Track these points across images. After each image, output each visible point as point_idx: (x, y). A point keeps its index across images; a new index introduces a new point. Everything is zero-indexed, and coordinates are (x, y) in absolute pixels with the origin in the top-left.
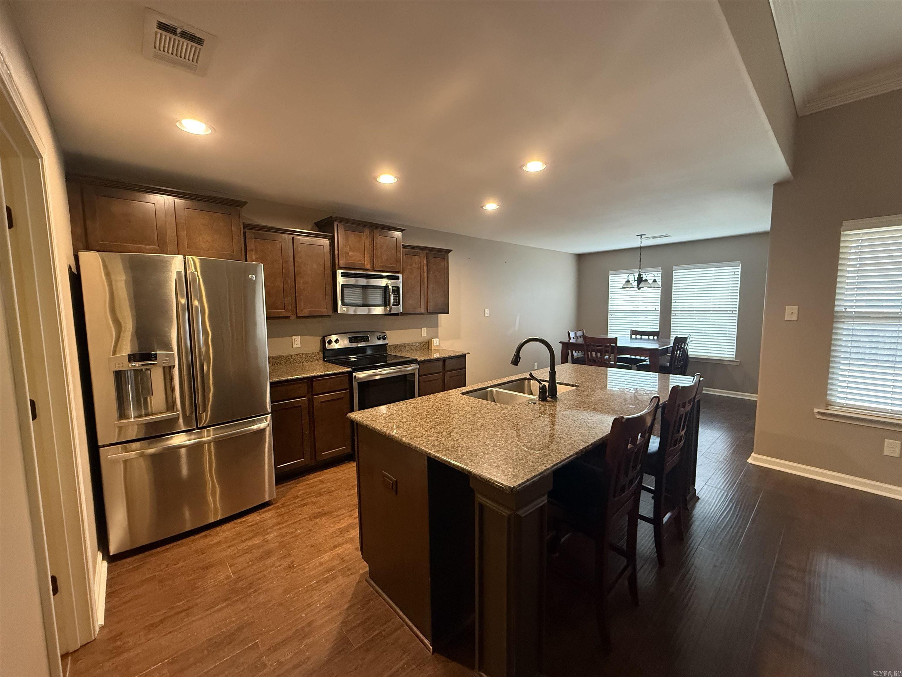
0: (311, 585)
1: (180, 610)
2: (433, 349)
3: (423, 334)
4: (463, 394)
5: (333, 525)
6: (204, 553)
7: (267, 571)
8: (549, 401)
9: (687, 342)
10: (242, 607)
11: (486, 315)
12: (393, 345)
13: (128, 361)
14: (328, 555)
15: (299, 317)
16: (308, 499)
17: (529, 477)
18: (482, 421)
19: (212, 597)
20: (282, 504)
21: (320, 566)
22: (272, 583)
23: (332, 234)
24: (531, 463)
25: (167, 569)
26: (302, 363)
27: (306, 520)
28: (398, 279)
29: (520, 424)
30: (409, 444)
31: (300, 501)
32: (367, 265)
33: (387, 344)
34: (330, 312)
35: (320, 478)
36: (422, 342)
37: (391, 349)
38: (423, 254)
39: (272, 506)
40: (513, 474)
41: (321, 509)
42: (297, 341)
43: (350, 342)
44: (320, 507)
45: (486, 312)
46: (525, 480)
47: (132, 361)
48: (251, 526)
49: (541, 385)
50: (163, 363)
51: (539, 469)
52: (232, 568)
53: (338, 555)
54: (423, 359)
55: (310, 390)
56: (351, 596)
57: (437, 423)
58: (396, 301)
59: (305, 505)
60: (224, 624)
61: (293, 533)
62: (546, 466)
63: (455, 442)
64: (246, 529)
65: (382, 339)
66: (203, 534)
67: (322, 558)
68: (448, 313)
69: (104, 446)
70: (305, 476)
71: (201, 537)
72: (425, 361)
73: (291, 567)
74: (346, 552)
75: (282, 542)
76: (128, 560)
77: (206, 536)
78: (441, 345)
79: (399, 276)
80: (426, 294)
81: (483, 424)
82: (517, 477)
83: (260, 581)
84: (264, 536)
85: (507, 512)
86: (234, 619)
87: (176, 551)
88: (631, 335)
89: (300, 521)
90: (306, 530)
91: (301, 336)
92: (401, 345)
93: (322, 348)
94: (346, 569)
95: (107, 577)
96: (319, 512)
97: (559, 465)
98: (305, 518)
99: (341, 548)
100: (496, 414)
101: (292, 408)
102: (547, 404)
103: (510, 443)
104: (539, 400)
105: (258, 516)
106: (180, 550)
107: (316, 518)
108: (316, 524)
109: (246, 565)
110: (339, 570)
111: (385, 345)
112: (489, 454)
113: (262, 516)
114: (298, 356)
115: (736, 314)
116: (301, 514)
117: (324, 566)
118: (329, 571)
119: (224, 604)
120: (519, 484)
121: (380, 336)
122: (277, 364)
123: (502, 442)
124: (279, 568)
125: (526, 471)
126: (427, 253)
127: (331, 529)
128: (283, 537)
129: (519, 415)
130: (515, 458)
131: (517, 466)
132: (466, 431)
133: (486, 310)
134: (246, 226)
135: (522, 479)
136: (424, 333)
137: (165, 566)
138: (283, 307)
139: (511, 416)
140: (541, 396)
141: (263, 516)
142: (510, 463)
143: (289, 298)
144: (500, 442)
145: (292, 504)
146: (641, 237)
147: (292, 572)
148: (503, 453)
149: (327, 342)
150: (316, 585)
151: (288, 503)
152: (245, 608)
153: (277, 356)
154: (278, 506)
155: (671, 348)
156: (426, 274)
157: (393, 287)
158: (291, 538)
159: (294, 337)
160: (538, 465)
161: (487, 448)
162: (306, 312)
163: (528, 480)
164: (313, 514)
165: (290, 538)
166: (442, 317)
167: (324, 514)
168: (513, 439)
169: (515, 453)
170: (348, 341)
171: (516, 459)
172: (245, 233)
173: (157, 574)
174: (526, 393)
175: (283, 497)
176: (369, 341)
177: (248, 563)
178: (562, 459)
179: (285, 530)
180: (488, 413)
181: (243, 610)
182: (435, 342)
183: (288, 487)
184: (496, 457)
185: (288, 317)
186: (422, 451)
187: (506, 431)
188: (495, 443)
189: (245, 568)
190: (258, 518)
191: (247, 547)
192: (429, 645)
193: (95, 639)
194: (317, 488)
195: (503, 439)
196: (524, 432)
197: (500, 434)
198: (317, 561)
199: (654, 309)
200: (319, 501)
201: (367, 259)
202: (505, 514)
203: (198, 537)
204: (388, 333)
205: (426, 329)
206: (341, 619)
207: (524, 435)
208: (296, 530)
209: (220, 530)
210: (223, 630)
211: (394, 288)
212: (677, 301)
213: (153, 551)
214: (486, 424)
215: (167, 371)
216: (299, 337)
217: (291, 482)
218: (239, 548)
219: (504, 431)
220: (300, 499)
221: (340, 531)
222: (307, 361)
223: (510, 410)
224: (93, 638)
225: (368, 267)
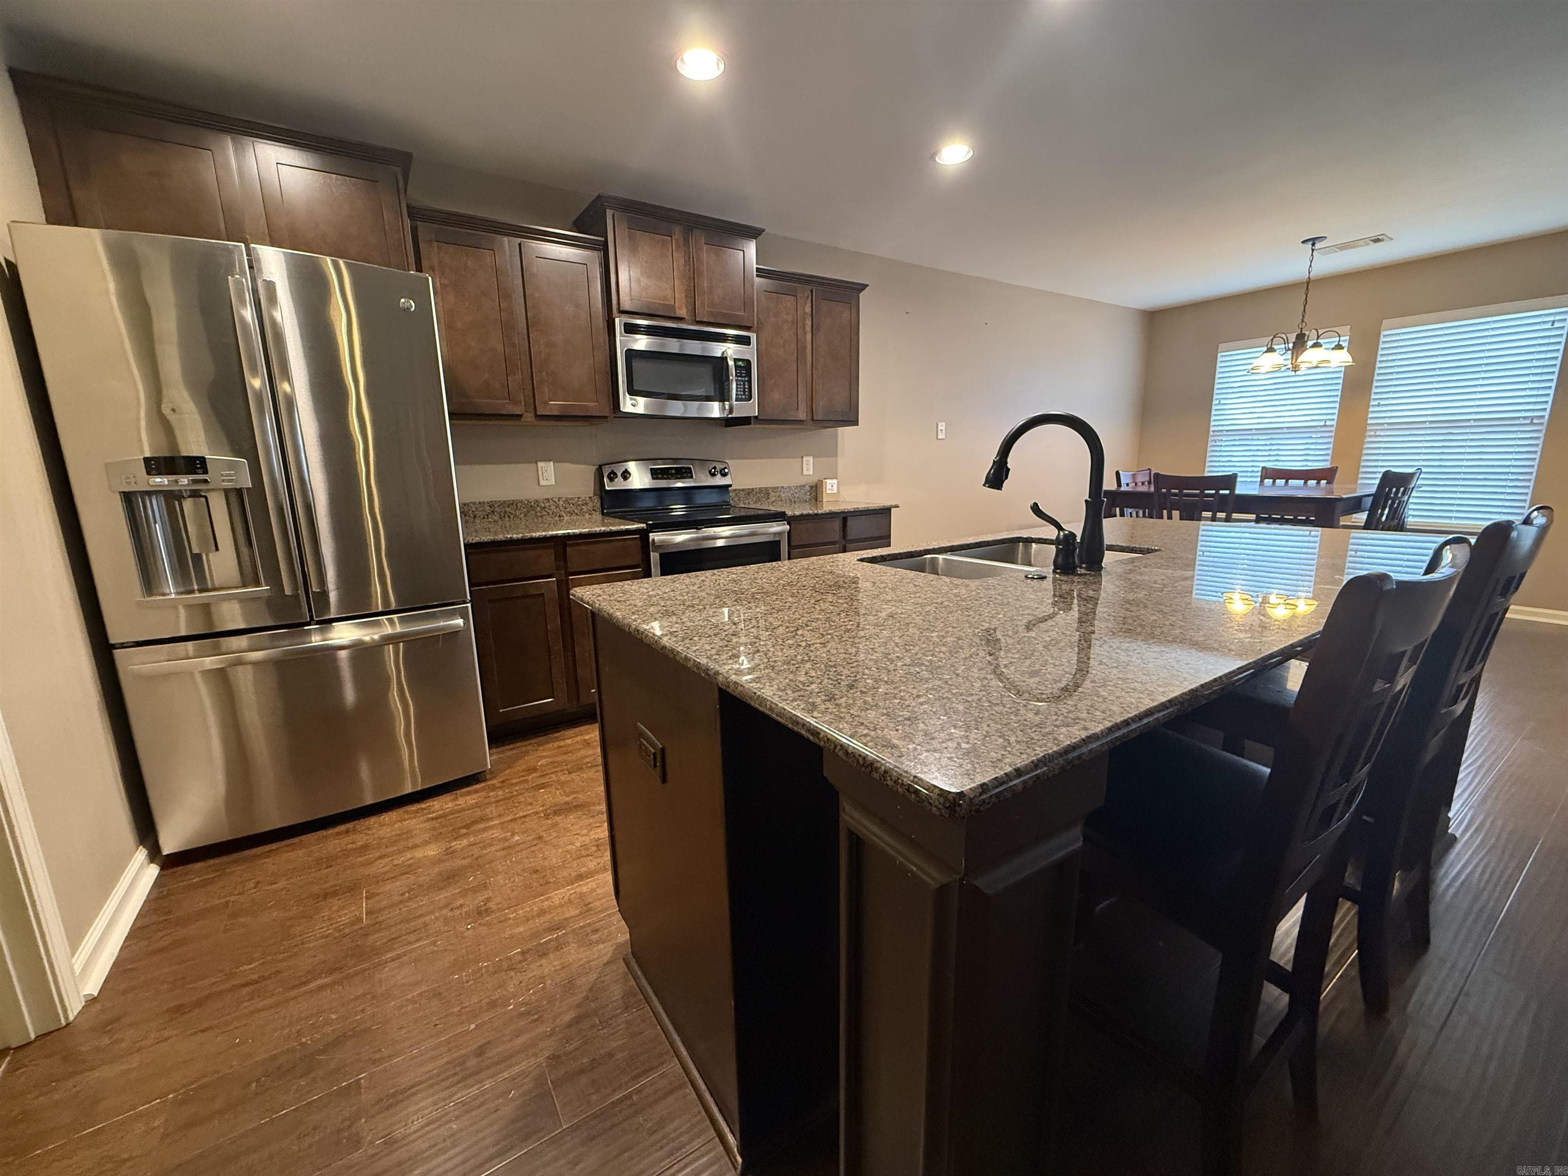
0: (509, 958)
1: (243, 981)
2: (824, 500)
3: (805, 469)
4: (862, 560)
5: (586, 831)
6: (331, 866)
7: (433, 917)
8: (1081, 575)
9: (1411, 486)
10: (360, 992)
11: (940, 436)
12: (743, 490)
13: (144, 470)
14: (561, 894)
15: (539, 417)
16: (553, 776)
17: (1021, 761)
18: (894, 608)
19: (311, 960)
20: (503, 782)
21: (539, 916)
22: (434, 943)
23: (603, 239)
24: (1030, 715)
25: (254, 891)
26: (560, 517)
27: (537, 816)
28: (749, 344)
29: (1001, 616)
30: (672, 651)
31: (537, 777)
32: (680, 308)
33: (730, 486)
34: (606, 411)
35: (586, 737)
36: (804, 486)
37: (739, 497)
38: (804, 291)
39: (482, 785)
40: (964, 746)
41: (571, 797)
42: (548, 472)
43: (653, 478)
44: (572, 793)
45: (940, 428)
46: (1008, 769)
47: (154, 472)
48: (433, 819)
49: (1062, 533)
50: (223, 481)
51: (1061, 737)
52: (370, 901)
53: (582, 896)
54: (797, 513)
55: (562, 564)
56: (584, 994)
57: (774, 608)
58: (744, 391)
59: (543, 786)
60: (312, 1024)
61: (505, 840)
62: (1086, 729)
63: (801, 650)
64: (421, 826)
65: (719, 475)
66: (342, 828)
67: (547, 899)
68: (855, 422)
69: (123, 646)
70: (559, 732)
71: (338, 834)
72: (803, 517)
73: (480, 913)
74: (599, 891)
75: (480, 857)
76: (198, 866)
77: (347, 832)
78: (841, 492)
79: (749, 338)
80: (809, 382)
81: (896, 613)
82: (978, 757)
83: (412, 937)
84: (450, 842)
85: (936, 874)
86: (333, 1017)
87: (285, 856)
88: (1263, 478)
89: (525, 816)
90: (531, 838)
91: (556, 461)
92: (761, 490)
93: (598, 488)
94: (589, 930)
95: (148, 896)
96: (567, 803)
97: (1134, 726)
98: (536, 813)
99: (591, 881)
100: (934, 595)
101: (525, 597)
102: (1076, 579)
103: (966, 658)
104: (1054, 572)
105: (452, 801)
106: (293, 855)
107: (556, 813)
108: (554, 826)
109: (397, 898)
110: (574, 930)
111: (726, 487)
112: (892, 682)
113: (458, 803)
114: (551, 502)
115: (1542, 424)
116: (531, 804)
117: (548, 917)
118: (551, 930)
119: (328, 980)
120: (983, 785)
121: (715, 468)
122: (509, 517)
123: (942, 655)
124: (457, 912)
125: (1012, 739)
126: (812, 291)
127: (580, 839)
128: (485, 847)
129: (999, 597)
130: (975, 698)
131: (978, 722)
132: (843, 628)
133: (940, 424)
134: (415, 213)
135: (994, 764)
136: (809, 468)
137: (253, 886)
138: (506, 395)
139: (977, 600)
140: (1060, 560)
141: (461, 801)
142: (956, 712)
143: (518, 377)
144: (932, 655)
145: (520, 783)
146: (1313, 245)
147: (480, 925)
148: (938, 683)
149: (605, 475)
150: (519, 958)
151: (514, 781)
152: (364, 995)
153: (509, 501)
154: (494, 785)
155: (1371, 498)
156: (809, 336)
157: (736, 360)
158: (499, 851)
159: (541, 464)
160: (1058, 723)
161: (892, 667)
162: (555, 405)
163: (1018, 772)
164: (556, 805)
165: (496, 851)
166: (845, 433)
167: (575, 807)
168: (974, 650)
169: (977, 684)
170: (650, 476)
171: (979, 700)
172: (414, 231)
173: (232, 899)
174: (1020, 562)
175: (509, 767)
176: (692, 477)
177: (403, 894)
178: (1143, 708)
179: (493, 834)
180: (915, 593)
181: (357, 998)
182: (830, 486)
183: (524, 749)
184: (915, 691)
185: (519, 416)
186: (698, 669)
187: (955, 630)
188: (920, 655)
189: (394, 905)
190: (450, 805)
191: (411, 861)
192: (736, 1150)
193: (68, 1025)
194: (574, 756)
195: (943, 649)
196: (1010, 633)
197: (938, 637)
198: (534, 906)
199: (1322, 423)
200: (573, 780)
201: (680, 296)
202: (930, 881)
203: (332, 833)
204: (733, 464)
205: (811, 459)
206: (549, 1047)
207: (1010, 641)
208: (513, 835)
209: (375, 823)
210: (304, 1040)
211: (740, 363)
212: (1382, 402)
213: (248, 853)
214: (902, 613)
215: (233, 499)
216: (552, 463)
217: (529, 742)
218: (396, 862)
219: (950, 629)
220: (538, 774)
221: (597, 846)
222: (569, 512)
223: (974, 588)
224: (63, 1023)
225: (682, 312)
